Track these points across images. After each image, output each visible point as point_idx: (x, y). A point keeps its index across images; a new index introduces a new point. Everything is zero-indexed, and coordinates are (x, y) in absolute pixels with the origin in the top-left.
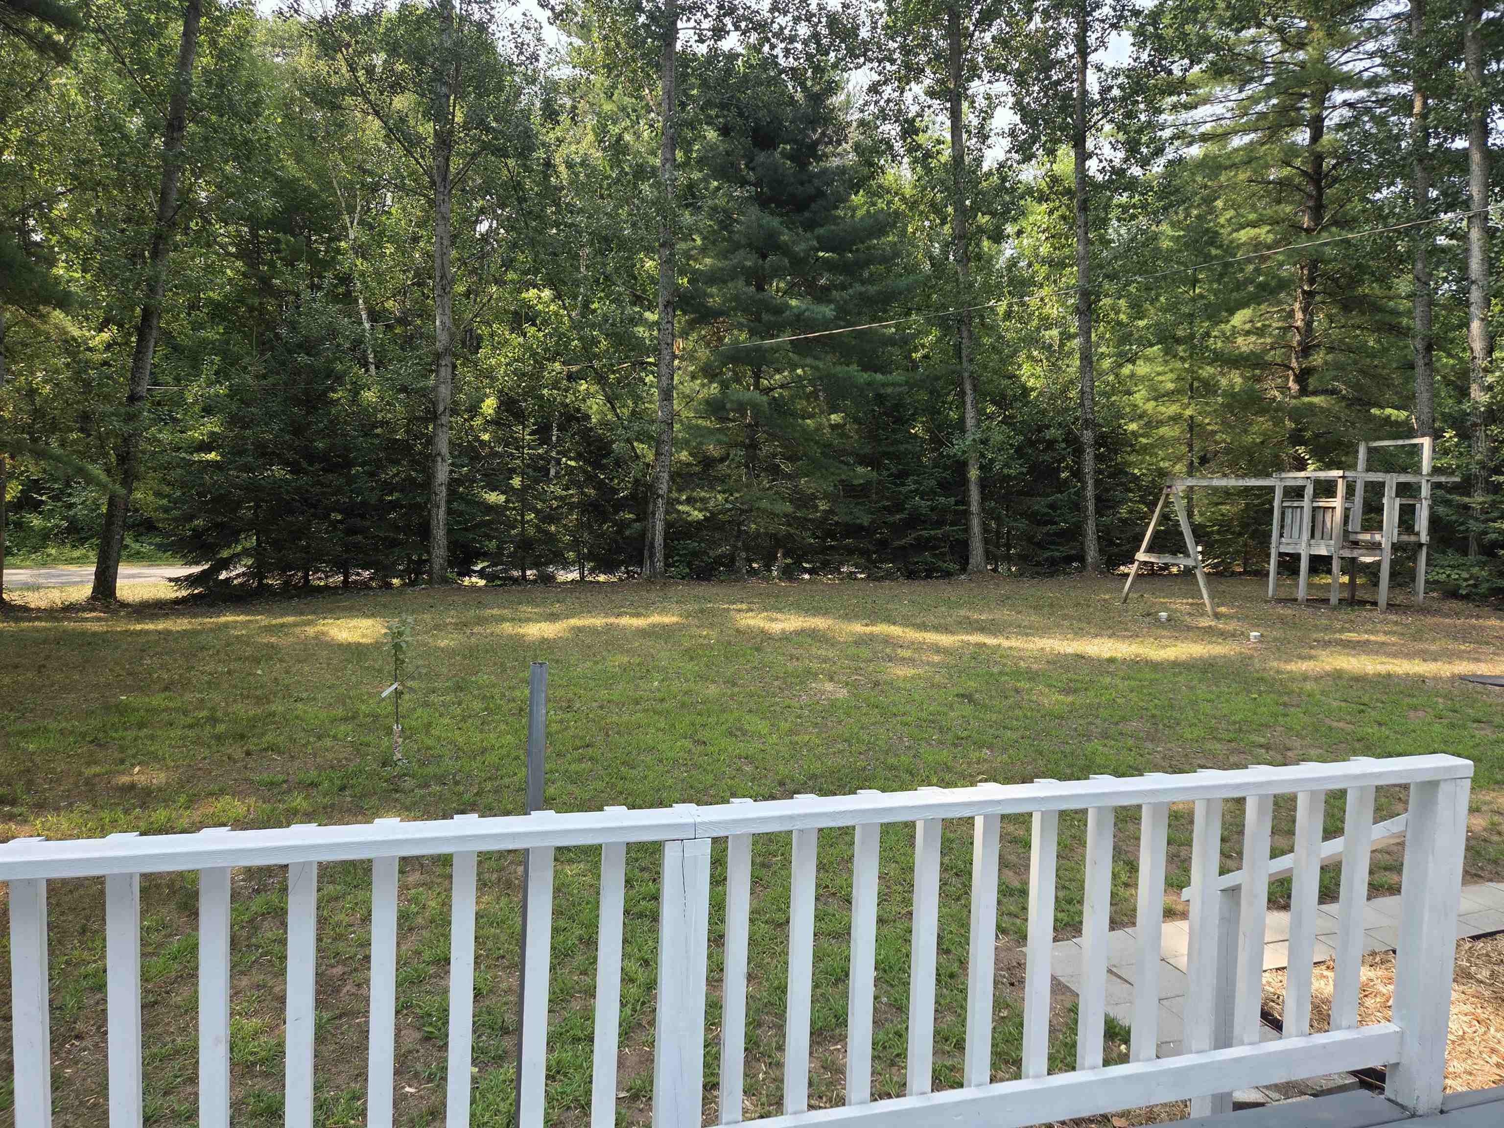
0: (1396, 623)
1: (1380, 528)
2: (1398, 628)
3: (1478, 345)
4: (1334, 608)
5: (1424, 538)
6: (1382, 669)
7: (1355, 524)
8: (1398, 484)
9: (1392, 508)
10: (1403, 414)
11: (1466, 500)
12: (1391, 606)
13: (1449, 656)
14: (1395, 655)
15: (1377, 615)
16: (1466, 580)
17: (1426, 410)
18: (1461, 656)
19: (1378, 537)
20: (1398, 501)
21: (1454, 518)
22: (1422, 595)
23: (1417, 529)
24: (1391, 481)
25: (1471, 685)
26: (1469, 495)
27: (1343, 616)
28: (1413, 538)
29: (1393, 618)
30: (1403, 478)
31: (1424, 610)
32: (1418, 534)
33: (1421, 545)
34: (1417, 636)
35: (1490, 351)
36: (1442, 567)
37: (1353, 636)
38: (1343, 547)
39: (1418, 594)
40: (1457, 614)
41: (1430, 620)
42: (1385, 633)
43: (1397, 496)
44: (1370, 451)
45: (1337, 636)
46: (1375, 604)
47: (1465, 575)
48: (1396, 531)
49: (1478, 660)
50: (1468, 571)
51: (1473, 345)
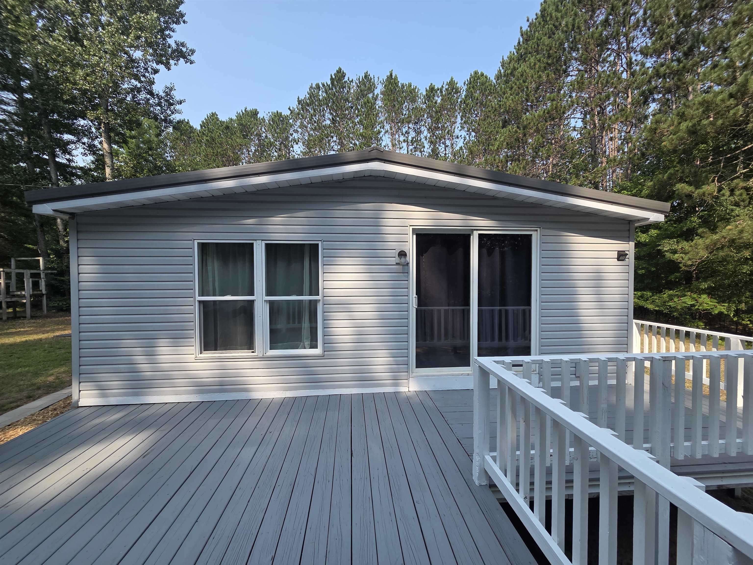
0: (34, 323)
1: (24, 290)
2: (35, 325)
3: (60, 227)
4: (5, 321)
5: (44, 292)
6: (24, 339)
7: (13, 288)
8: (31, 274)
9: (28, 282)
10: (35, 248)
11: (62, 278)
12: (32, 317)
13: (53, 331)
14: (31, 334)
15: (26, 321)
16: (65, 305)
17: (44, 247)
18: (58, 330)
19: (23, 293)
20: (31, 280)
21: (58, 284)
22: (45, 312)
23: (41, 289)
24: (27, 273)
25: (60, 338)
26: (64, 277)
27: (10, 323)
28: (39, 292)
29: (33, 321)
30: (33, 271)
31: (47, 317)
32: (41, 291)
33: (43, 295)
34: (44, 325)
35: (65, 230)
36: (56, 301)
37: (14, 330)
38: (7, 298)
39: (44, 311)
40: (61, 316)
41: (49, 320)
42: (29, 327)
43: (31, 278)
44: (17, 261)
45: (5, 331)
46: (26, 317)
47: (65, 303)
48: (31, 290)
49: (65, 330)
50: (65, 302)
51: (59, 227)
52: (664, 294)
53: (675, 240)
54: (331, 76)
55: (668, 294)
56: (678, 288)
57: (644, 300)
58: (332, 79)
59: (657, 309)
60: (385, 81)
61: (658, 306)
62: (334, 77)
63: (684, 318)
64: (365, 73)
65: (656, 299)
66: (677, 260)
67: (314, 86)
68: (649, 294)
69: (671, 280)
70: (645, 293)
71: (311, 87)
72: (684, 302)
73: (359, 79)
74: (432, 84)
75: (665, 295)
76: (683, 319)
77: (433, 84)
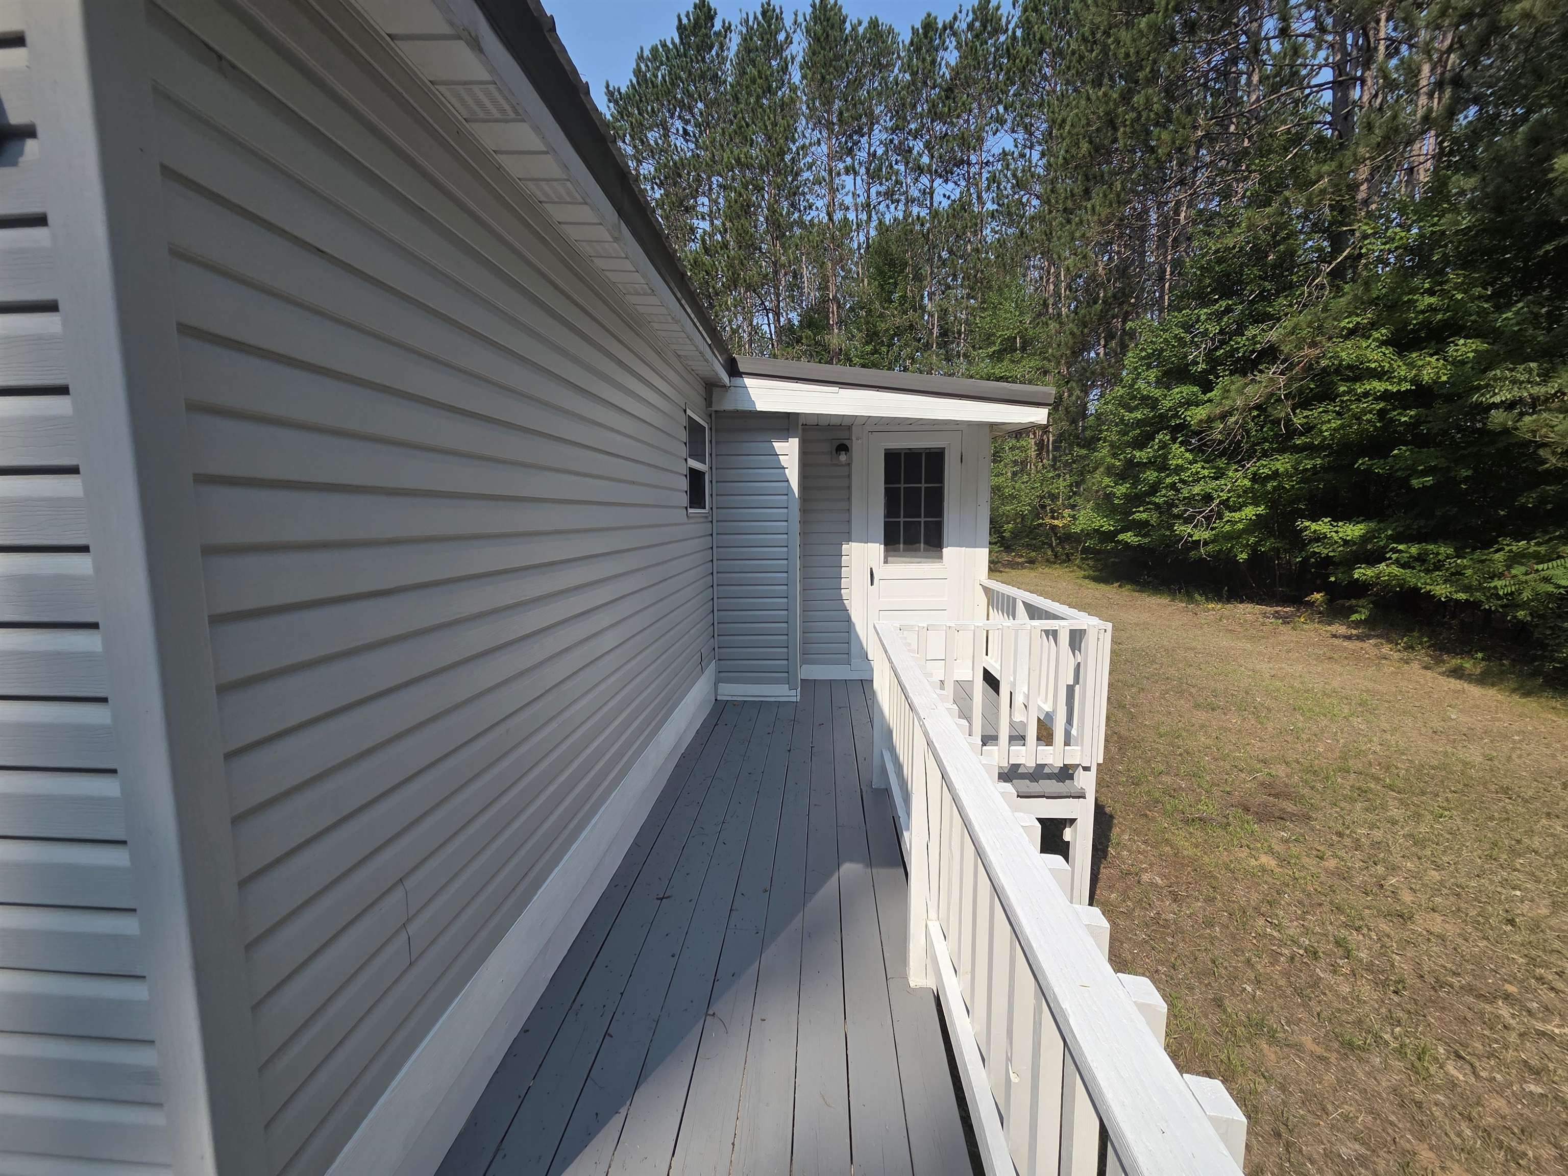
52: (1497, 551)
53: (1533, 365)
54: (680, 20)
55: (1511, 551)
56: (1545, 532)
57: (1427, 571)
58: (681, 28)
59: (1462, 596)
60: (808, 18)
61: (1467, 589)
62: (685, 21)
63: (1550, 628)
64: (763, 6)
65: (1465, 567)
66: (1534, 432)
67: (647, 53)
68: (1445, 550)
69: (1523, 507)
70: (1431, 547)
71: (641, 57)
72: (1547, 580)
73: (747, 21)
74: (929, 15)
75: (1497, 556)
76: (1548, 632)
77: (933, 15)
